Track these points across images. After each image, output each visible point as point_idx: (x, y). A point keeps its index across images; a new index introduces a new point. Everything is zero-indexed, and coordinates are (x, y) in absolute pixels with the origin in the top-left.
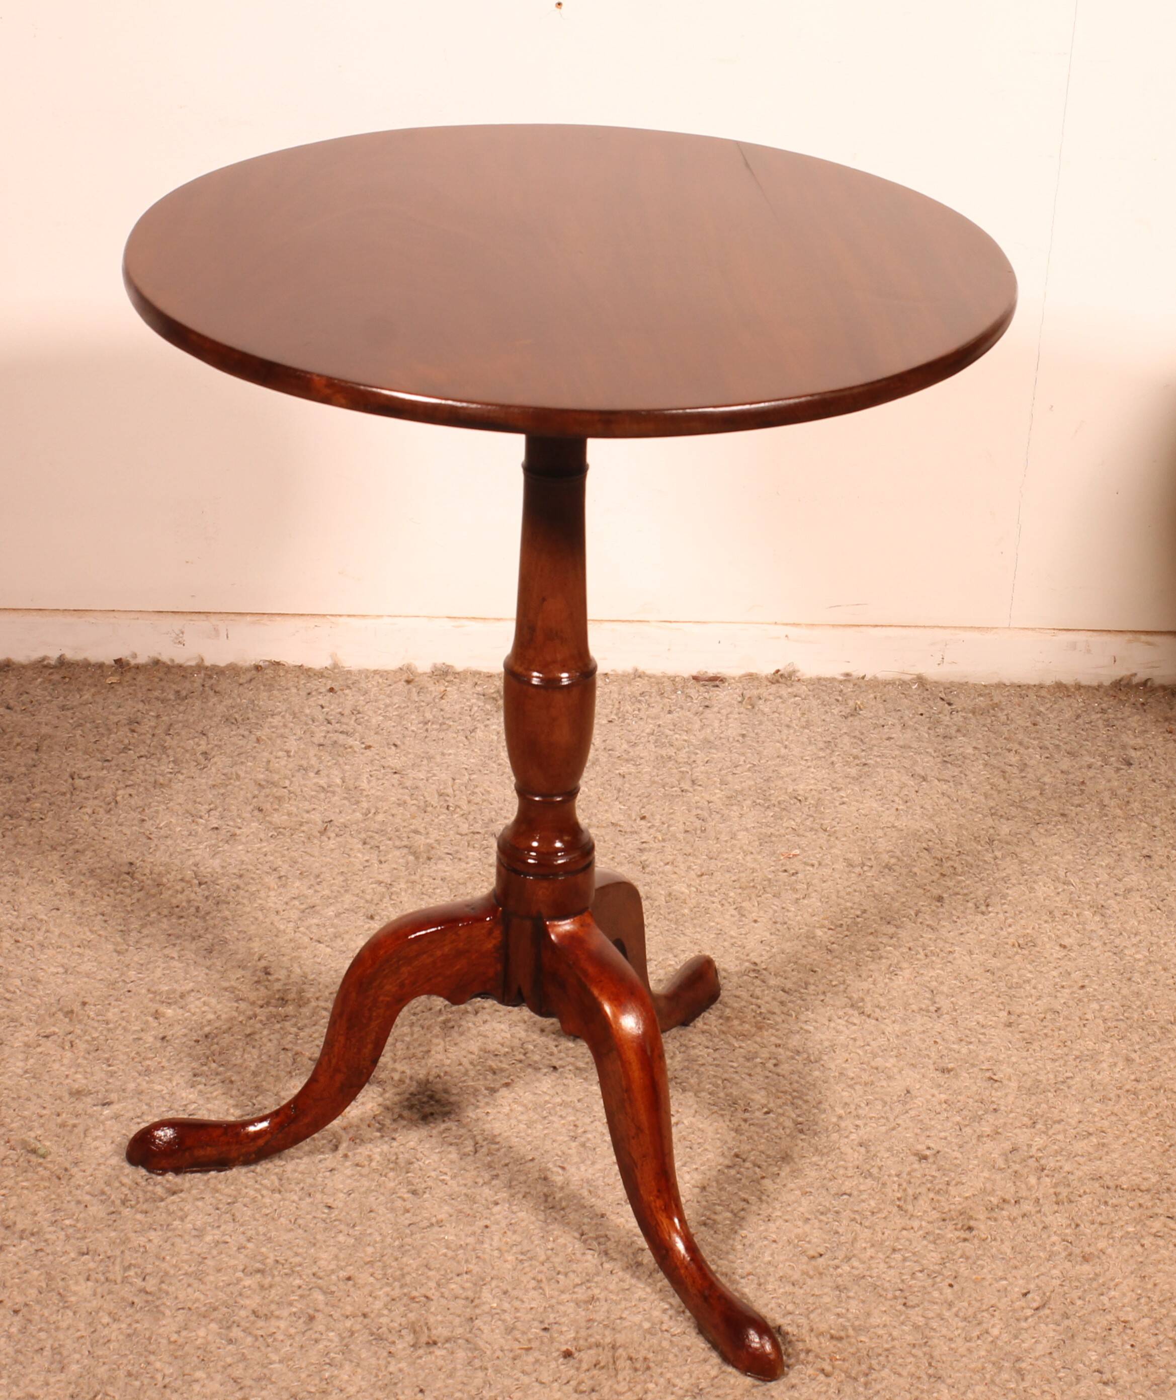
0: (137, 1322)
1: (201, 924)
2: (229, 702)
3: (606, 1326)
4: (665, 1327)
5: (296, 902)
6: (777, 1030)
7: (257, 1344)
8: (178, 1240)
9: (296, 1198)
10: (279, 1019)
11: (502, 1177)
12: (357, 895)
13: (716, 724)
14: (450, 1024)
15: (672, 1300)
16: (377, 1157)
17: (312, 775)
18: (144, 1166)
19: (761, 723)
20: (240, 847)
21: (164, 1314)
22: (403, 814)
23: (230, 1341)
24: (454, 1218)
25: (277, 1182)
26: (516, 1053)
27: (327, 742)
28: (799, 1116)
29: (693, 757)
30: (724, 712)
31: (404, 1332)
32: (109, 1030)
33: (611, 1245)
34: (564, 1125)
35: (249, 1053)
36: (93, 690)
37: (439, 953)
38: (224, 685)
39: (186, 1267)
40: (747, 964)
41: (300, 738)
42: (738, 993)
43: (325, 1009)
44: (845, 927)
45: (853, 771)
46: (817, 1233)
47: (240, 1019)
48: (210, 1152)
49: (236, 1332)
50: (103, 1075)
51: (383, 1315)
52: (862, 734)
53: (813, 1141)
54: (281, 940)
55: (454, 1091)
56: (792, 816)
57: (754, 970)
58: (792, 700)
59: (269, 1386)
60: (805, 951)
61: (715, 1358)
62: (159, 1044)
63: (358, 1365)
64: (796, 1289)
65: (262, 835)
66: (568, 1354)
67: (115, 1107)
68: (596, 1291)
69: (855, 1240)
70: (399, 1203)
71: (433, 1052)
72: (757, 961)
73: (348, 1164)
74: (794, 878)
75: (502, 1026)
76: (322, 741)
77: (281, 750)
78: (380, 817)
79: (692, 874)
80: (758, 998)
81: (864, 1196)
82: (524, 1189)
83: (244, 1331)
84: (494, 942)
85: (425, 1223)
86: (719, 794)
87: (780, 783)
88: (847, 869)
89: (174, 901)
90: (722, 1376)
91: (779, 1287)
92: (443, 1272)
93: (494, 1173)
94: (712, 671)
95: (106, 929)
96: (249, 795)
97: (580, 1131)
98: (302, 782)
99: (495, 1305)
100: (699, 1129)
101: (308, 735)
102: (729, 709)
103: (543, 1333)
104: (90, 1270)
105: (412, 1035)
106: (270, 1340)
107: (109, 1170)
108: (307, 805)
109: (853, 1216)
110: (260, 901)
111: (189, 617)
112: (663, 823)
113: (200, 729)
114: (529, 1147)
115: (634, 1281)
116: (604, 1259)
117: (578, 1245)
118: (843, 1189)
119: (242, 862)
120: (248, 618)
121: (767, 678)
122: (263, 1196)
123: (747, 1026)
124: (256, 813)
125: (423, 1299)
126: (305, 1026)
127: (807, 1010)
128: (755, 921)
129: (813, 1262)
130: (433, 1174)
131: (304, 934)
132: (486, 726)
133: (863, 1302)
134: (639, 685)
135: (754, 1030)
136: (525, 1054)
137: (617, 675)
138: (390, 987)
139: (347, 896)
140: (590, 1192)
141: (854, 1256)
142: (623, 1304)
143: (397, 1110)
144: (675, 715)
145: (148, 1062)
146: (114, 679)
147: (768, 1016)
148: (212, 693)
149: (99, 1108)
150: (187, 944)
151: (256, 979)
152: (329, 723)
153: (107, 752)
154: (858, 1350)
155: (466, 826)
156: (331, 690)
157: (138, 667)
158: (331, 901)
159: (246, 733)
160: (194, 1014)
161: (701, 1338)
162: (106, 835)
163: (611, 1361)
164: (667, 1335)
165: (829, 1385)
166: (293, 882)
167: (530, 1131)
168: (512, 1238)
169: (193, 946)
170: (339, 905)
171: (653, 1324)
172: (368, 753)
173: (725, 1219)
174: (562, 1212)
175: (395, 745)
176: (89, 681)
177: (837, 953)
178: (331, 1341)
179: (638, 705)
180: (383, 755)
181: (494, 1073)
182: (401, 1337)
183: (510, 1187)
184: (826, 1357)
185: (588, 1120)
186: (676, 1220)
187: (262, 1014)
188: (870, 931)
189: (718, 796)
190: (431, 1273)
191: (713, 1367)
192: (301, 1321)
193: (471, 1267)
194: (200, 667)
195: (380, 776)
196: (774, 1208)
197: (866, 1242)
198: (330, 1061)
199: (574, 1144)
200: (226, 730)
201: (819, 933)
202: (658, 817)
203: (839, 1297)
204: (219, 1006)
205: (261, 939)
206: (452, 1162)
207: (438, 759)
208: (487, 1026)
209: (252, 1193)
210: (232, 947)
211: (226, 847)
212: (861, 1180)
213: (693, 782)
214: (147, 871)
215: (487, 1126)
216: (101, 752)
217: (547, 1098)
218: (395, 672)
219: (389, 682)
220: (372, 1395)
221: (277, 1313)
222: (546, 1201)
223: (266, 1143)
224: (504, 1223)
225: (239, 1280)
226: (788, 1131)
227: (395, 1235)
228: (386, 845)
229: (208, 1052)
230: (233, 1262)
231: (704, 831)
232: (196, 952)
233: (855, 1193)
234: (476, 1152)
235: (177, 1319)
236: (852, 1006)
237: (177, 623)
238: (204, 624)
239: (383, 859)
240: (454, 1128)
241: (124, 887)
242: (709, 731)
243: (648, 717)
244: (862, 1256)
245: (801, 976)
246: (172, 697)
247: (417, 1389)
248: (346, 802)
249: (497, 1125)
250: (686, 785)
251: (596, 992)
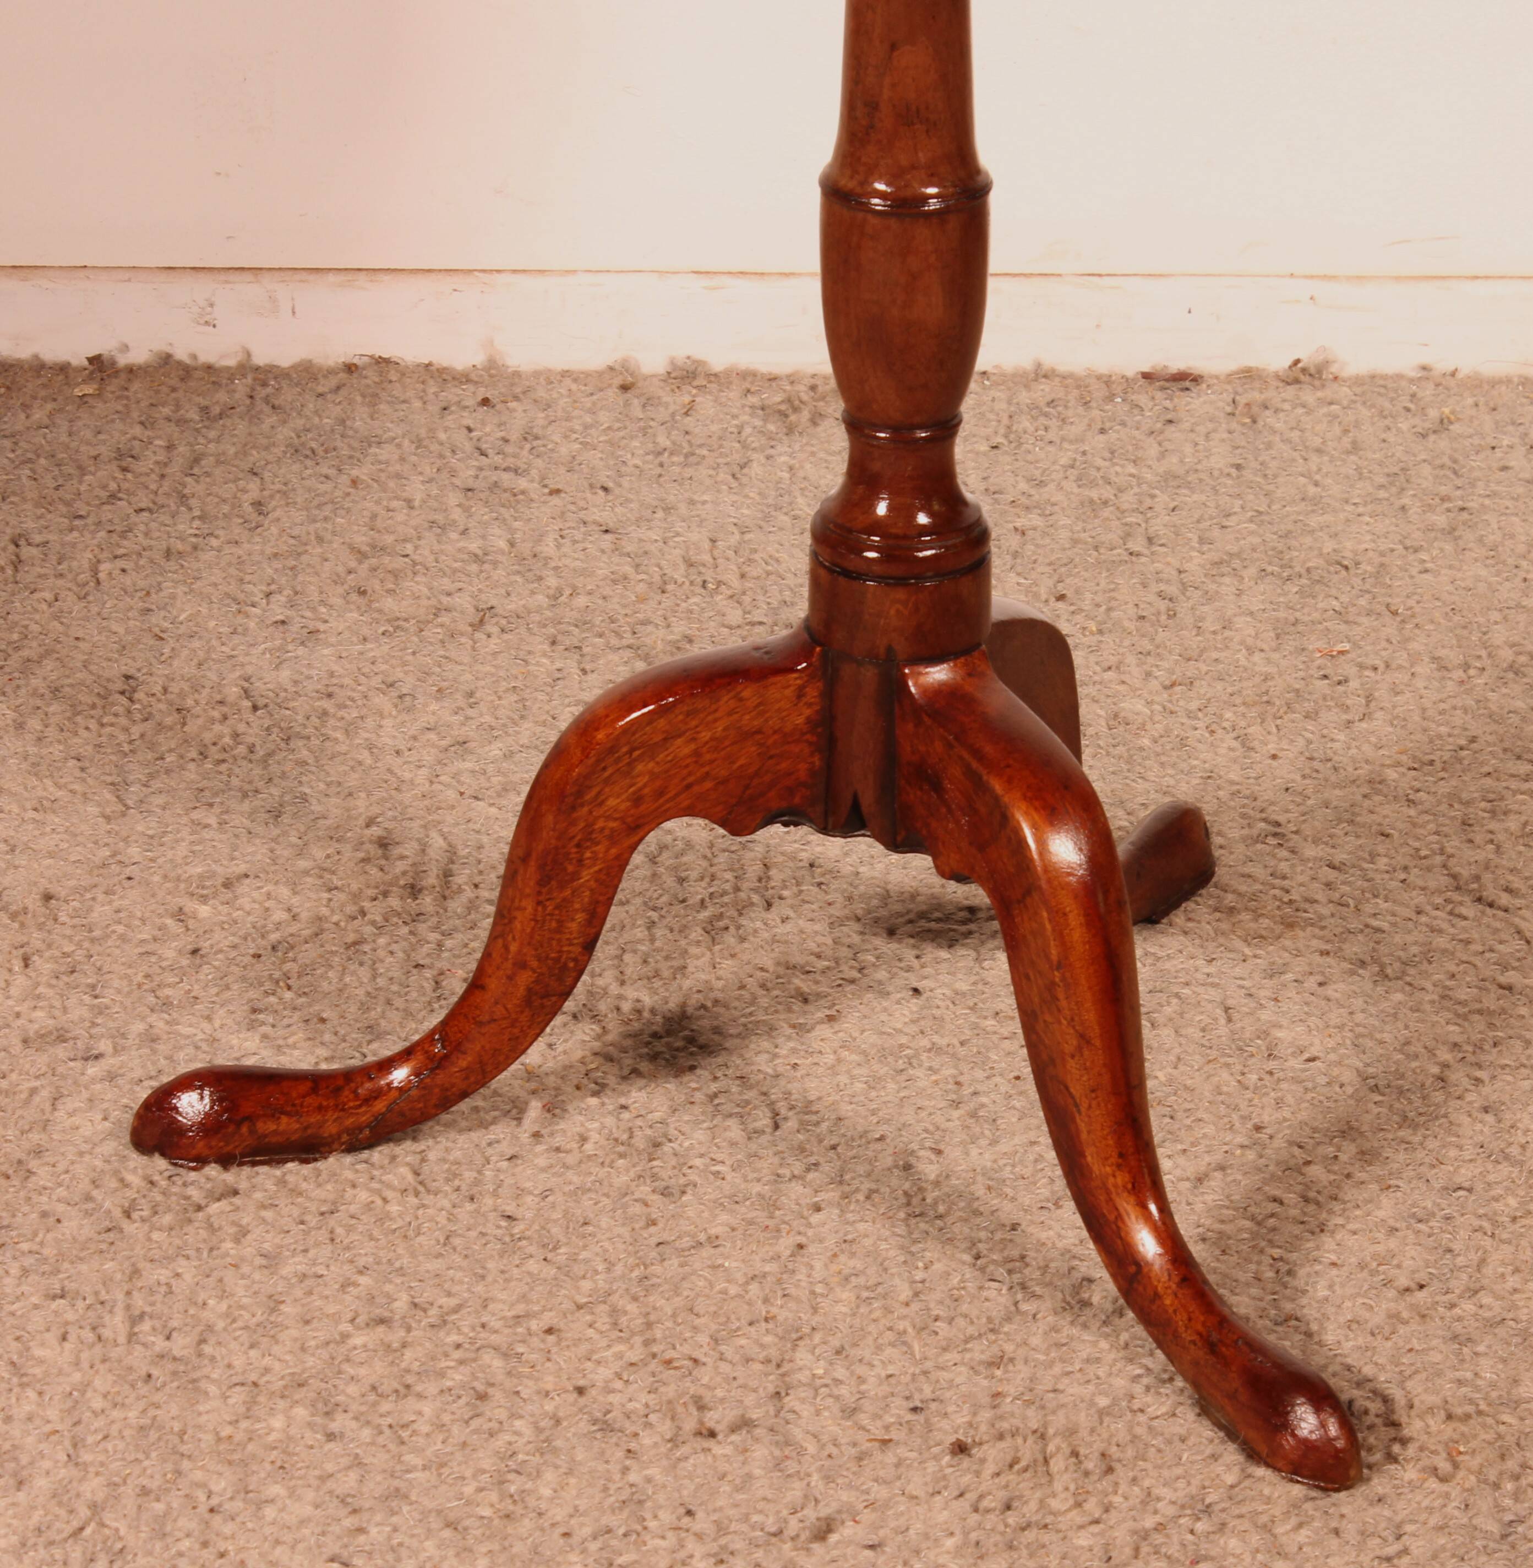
0: (158, 1406)
1: (257, 771)
2: (300, 422)
3: (1029, 1403)
4: (1136, 1405)
5: (432, 736)
6: (1323, 928)
7: (381, 1440)
8: (229, 1275)
9: (446, 1203)
10: (408, 919)
11: (826, 1168)
12: (544, 724)
13: (1188, 449)
14: (721, 924)
15: (1148, 1361)
16: (594, 1136)
17: (454, 536)
18: (163, 1154)
19: (1269, 446)
20: (326, 652)
21: (206, 1393)
22: (622, 596)
23: (331, 1437)
24: (738, 1233)
25: (410, 1177)
26: (844, 968)
27: (479, 484)
28: (1368, 1065)
29: (1148, 502)
30: (1201, 429)
31: (653, 1418)
32: (93, 940)
33: (1032, 1273)
34: (936, 1083)
35: (354, 973)
36: (49, 406)
37: (705, 735)
38: (288, 395)
39: (247, 1316)
40: (1263, 825)
41: (430, 481)
42: (1246, 870)
43: (489, 902)
44: (1438, 765)
45: (1440, 520)
46: (1411, 1251)
47: (335, 918)
48: (287, 1126)
49: (339, 1423)
50: (85, 1013)
51: (613, 1391)
52: (1455, 461)
53: (1397, 1105)
54: (407, 797)
55: (733, 1031)
56: (1334, 592)
57: (1275, 835)
58: (1325, 410)
59: (406, 1509)
60: (1367, 803)
61: (1232, 1454)
62: (185, 962)
63: (570, 1473)
64: (1378, 1342)
65: (366, 631)
66: (961, 1449)
67: (109, 1062)
68: (1009, 1348)
69: (1483, 1262)
70: (637, 1209)
71: (691, 969)
72: (1281, 818)
73: (540, 1148)
74: (1341, 688)
75: (818, 927)
76: (471, 483)
77: (397, 498)
78: (581, 601)
79: (1154, 684)
80: (1284, 878)
81: (1499, 1191)
82: (867, 1185)
83: (356, 1418)
84: (808, 712)
85: (686, 1242)
86: (1197, 558)
87: (1308, 540)
88: (1437, 674)
89: (208, 737)
90: (1247, 1483)
91: (1347, 1339)
92: (722, 1319)
93: (812, 1160)
94: (1176, 365)
95: (84, 780)
96: (341, 569)
97: (967, 1091)
98: (436, 547)
99: (821, 1372)
100: (1186, 1088)
101: (445, 474)
102: (1210, 426)
103: (910, 1417)
104: (67, 1323)
105: (652, 940)
106: (405, 1434)
107: (98, 1163)
108: (446, 583)
109: (1476, 1223)
110: (366, 735)
111: (223, 277)
112: (1098, 606)
113: (247, 467)
114: (874, 1119)
115: (1075, 1331)
116: (1019, 1296)
117: (969, 1273)
118: (1459, 1180)
119: (332, 674)
120: (331, 278)
121: (1277, 376)
122: (385, 1200)
123: (1265, 922)
124: (354, 597)
125: (687, 1363)
126: (455, 929)
127: (1376, 896)
128: (1274, 757)
129: (1408, 1298)
130: (698, 1162)
131: (448, 786)
132: (768, 457)
133: (1504, 1361)
134: (1043, 391)
135: (1279, 929)
136: (860, 970)
137: (1003, 375)
138: (616, 802)
139: (526, 725)
140: (989, 1188)
141: (1482, 1288)
142: (1057, 1369)
143: (628, 1061)
144: (1113, 435)
145: (168, 992)
146: (89, 389)
147: (1307, 906)
148: (267, 409)
149: (77, 1065)
150: (233, 804)
151: (361, 855)
152: (483, 454)
153: (78, 504)
154: (1500, 1437)
155: (739, 612)
156: (485, 402)
157: (131, 370)
158: (496, 733)
159: (331, 472)
160: (249, 913)
161: (1206, 1423)
162: (80, 635)
163: (1041, 1458)
164: (1141, 1418)
165: (1447, 1495)
166: (425, 705)
167: (873, 1094)
168: (847, 1264)
169: (246, 806)
170: (510, 740)
171: (1115, 1402)
172: (555, 500)
173: (1240, 1230)
174: (939, 1223)
175: (605, 489)
176: (43, 393)
177: (1427, 806)
178: (517, 1433)
179: (1042, 420)
180: (582, 504)
181: (806, 1001)
182: (648, 1425)
183: (841, 1183)
184: (1440, 1448)
185: (979, 1074)
186: (1153, 1208)
187: (375, 912)
188: (1486, 769)
189: (1195, 564)
190: (698, 1322)
191: (1229, 1468)
192: (462, 1402)
193: (774, 1310)
194: (245, 368)
195: (579, 536)
196: (1331, 1212)
197: (1503, 1263)
198: (506, 948)
199: (956, 1114)
200: (296, 467)
201: (1391, 774)
202: (1088, 595)
203: (1459, 1353)
204: (295, 901)
205: (369, 794)
206: (733, 1144)
207: (683, 509)
208: (788, 927)
209: (363, 1196)
210: (316, 807)
211: (301, 651)
212: (1490, 1166)
213: (1150, 540)
214: (157, 689)
215: (794, 1087)
216: (68, 504)
217: (904, 1040)
218: (600, 374)
219: (589, 389)
220: (597, 1520)
221: (419, 1388)
222: (908, 1204)
223: (389, 1109)
224: (831, 1242)
225: (345, 1337)
226: (1350, 1090)
227: (631, 1261)
228: (593, 645)
229: (277, 975)
230: (331, 1309)
231: (1172, 615)
232: (251, 815)
233: (1479, 1187)
234: (776, 1127)
235: (231, 1401)
236: (1458, 888)
237: (201, 289)
238: (249, 290)
239: (588, 667)
240: (734, 1089)
241: (116, 715)
242: (1175, 460)
243: (1063, 439)
244: (1497, 1287)
245: (1360, 842)
246: (194, 415)
247: (682, 1511)
248: (518, 579)
249: (811, 1084)
250: (1138, 544)
251: (997, 786)
